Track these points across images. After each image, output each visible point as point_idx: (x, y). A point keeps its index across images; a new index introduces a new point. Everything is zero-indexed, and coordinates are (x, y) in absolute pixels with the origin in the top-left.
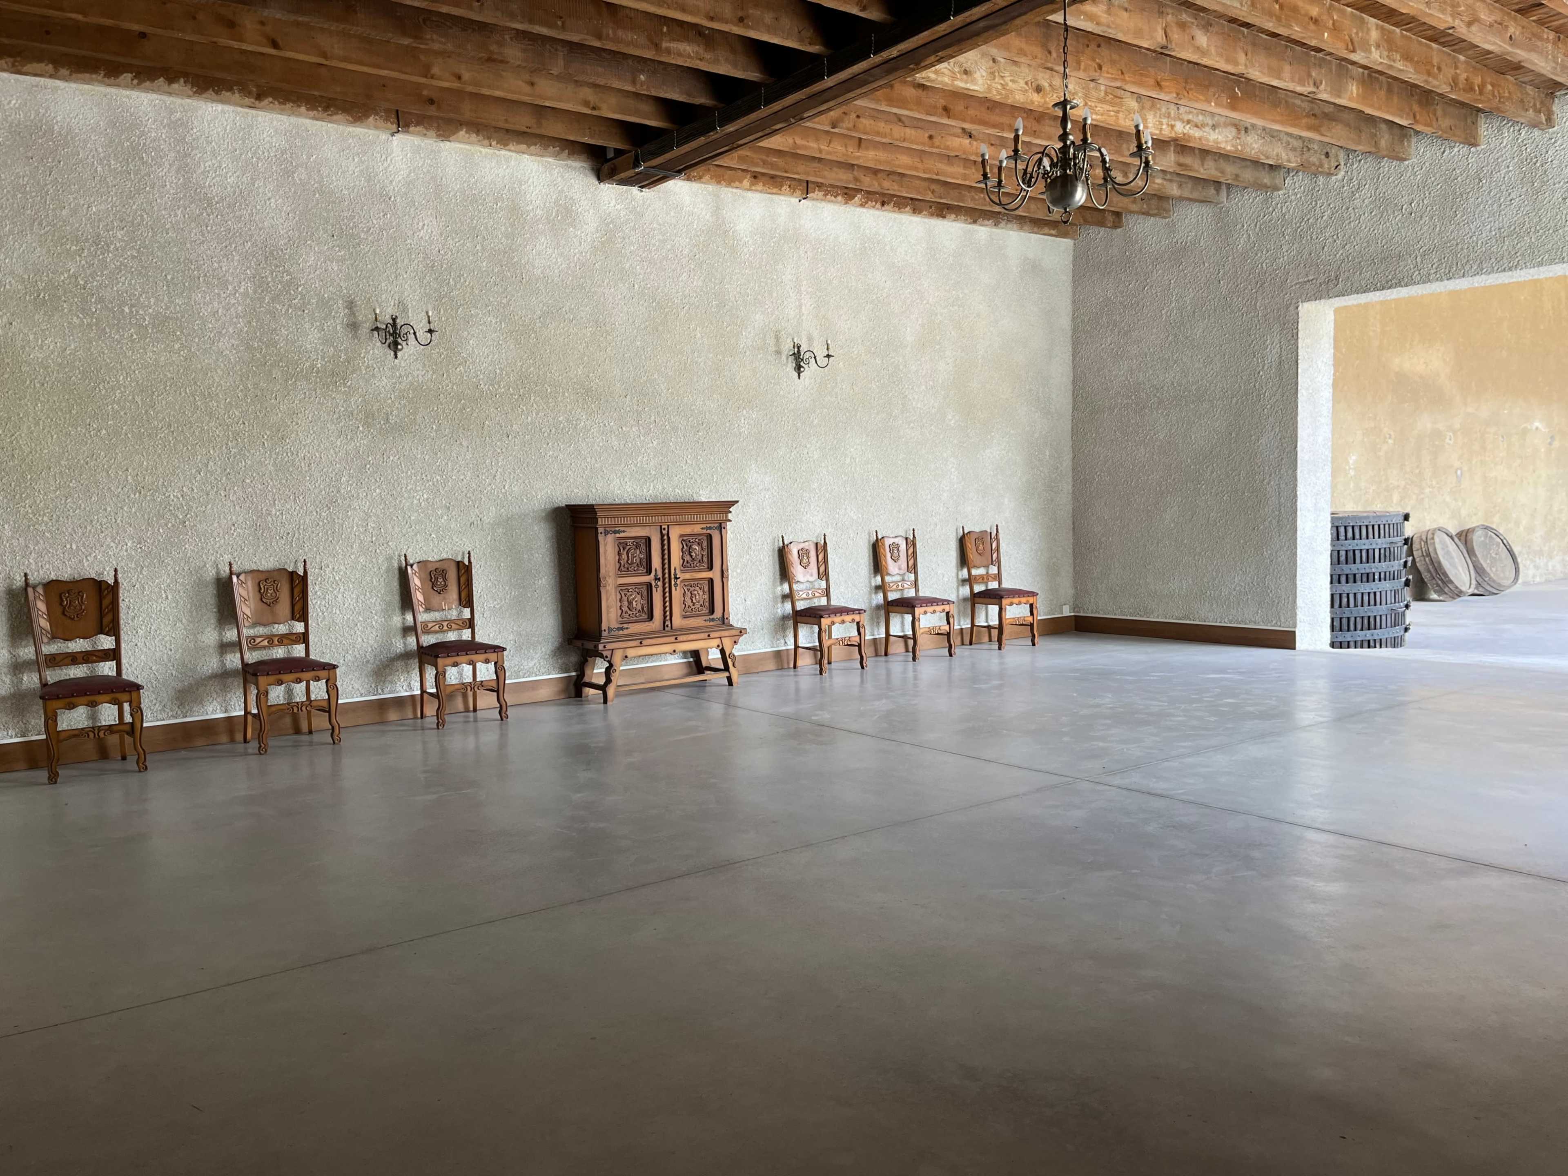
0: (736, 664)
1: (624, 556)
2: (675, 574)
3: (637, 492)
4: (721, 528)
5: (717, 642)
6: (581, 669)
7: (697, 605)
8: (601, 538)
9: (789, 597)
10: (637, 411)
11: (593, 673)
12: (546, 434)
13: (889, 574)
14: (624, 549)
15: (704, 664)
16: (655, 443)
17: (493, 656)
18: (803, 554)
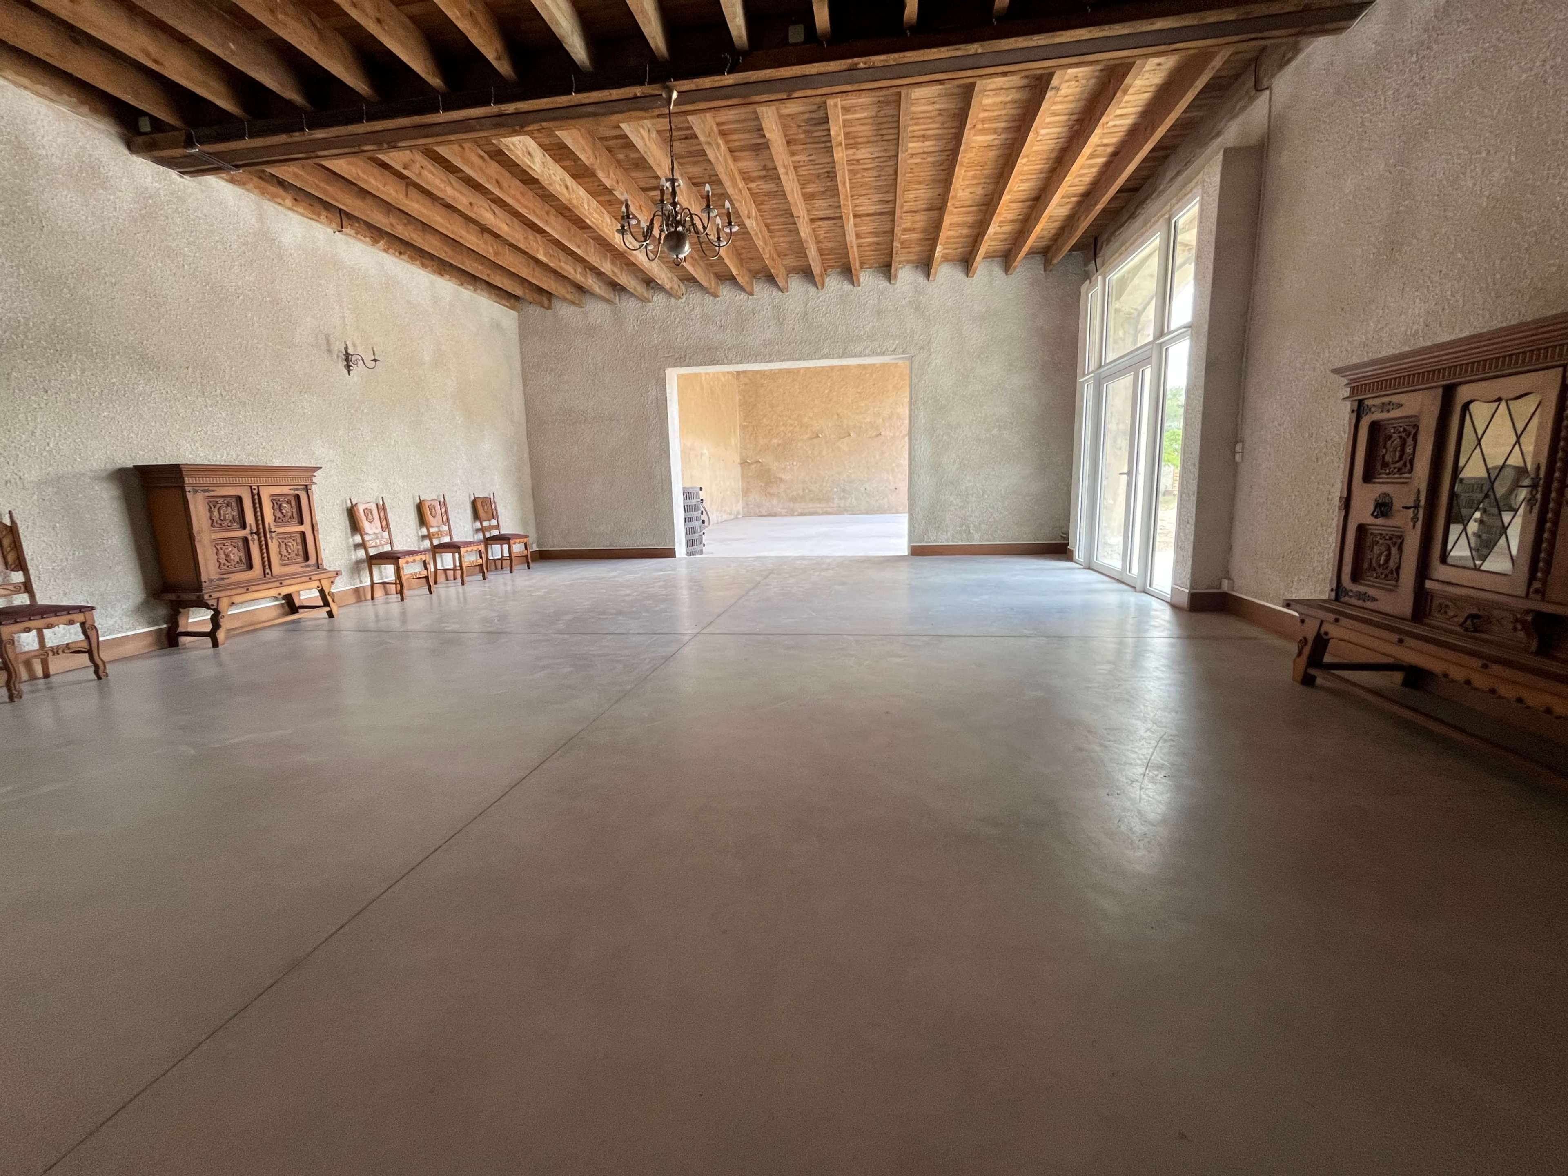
0: (335, 600)
1: (216, 513)
2: (270, 528)
3: (210, 457)
4: (307, 489)
5: (317, 583)
6: (173, 621)
7: (293, 555)
8: (189, 496)
9: (363, 545)
10: (201, 383)
11: (187, 623)
12: (96, 394)
13: (432, 527)
14: (215, 507)
15: (297, 604)
16: (224, 414)
17: (80, 617)
18: (367, 512)
